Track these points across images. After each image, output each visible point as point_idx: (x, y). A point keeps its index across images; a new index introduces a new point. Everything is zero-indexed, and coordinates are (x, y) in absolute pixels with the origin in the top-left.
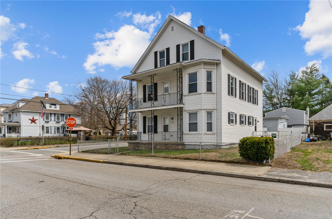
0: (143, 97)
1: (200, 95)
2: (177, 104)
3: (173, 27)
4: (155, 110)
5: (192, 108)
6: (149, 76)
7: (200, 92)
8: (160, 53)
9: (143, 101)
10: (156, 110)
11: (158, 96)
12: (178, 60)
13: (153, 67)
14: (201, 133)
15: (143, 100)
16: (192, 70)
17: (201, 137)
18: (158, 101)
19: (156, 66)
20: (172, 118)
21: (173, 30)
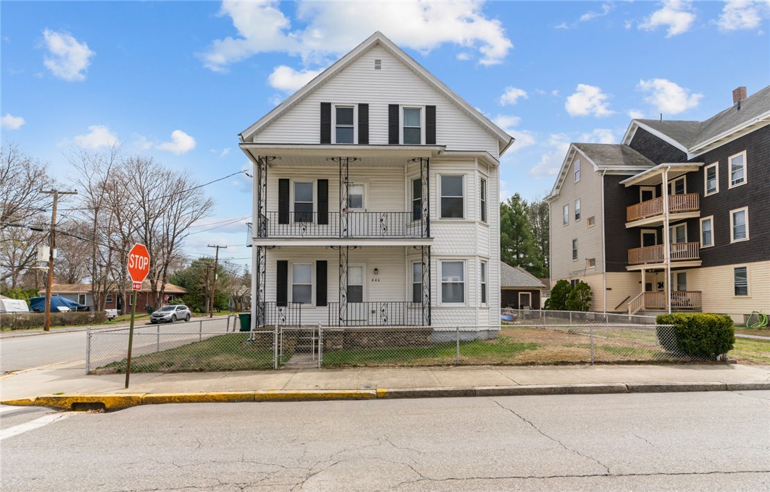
0: (278, 208)
1: (471, 225)
2: (422, 238)
3: (380, 61)
4: (351, 246)
5: (451, 251)
6: (333, 159)
7: (472, 219)
8: (339, 110)
9: (277, 219)
10: (355, 247)
11: (329, 214)
12: (393, 139)
13: (315, 137)
14: (474, 306)
15: (277, 216)
16: (451, 170)
17: (474, 314)
18: (329, 225)
19: (325, 139)
20: (376, 270)
21: (378, 68)
